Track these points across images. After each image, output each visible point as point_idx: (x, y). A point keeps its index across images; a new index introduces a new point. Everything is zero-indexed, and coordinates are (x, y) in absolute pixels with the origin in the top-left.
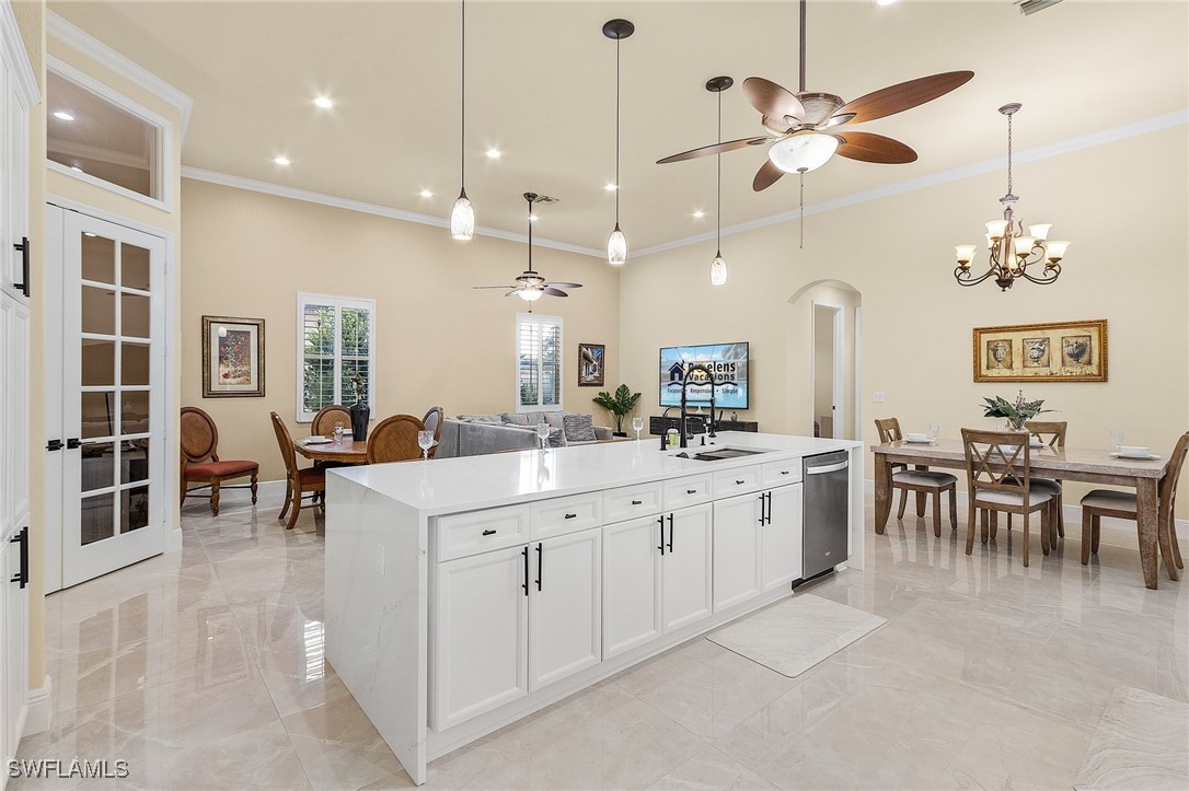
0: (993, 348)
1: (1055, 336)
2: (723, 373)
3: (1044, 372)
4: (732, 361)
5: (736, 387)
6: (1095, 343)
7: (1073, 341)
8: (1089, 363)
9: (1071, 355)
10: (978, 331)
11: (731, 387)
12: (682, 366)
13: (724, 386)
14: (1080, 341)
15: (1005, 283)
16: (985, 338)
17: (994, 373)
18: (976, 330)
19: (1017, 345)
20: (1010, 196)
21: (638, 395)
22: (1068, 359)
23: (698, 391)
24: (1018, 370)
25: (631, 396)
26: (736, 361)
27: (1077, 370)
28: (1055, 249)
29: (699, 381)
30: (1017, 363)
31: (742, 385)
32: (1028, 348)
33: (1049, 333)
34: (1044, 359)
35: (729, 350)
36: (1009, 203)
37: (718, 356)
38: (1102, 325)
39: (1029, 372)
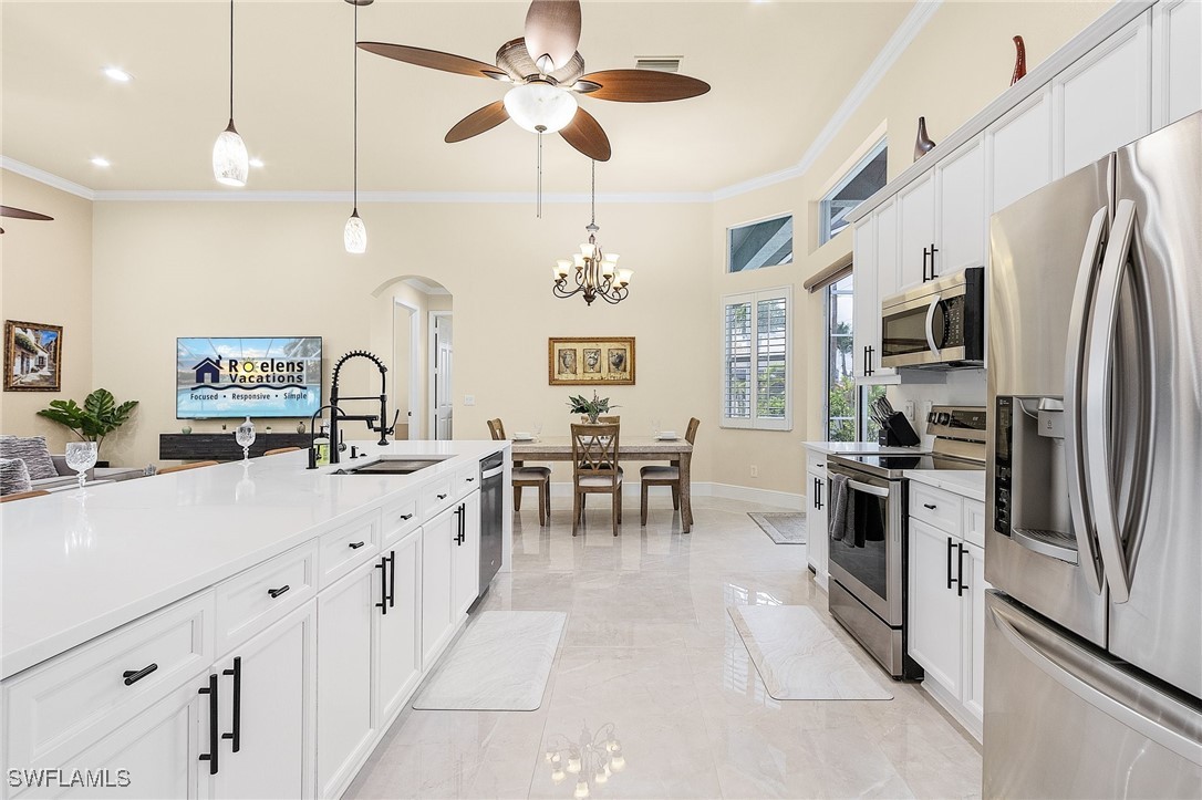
0: (562, 356)
1: (604, 347)
2: (285, 373)
3: (597, 376)
4: (299, 359)
5: (304, 392)
6: (628, 355)
7: (615, 352)
8: (625, 370)
9: (614, 364)
10: (553, 340)
11: (297, 391)
12: (218, 363)
13: (288, 390)
14: (620, 352)
15: (589, 298)
16: (558, 346)
17: (563, 377)
18: (550, 339)
19: (580, 354)
20: (592, 226)
21: (133, 405)
22: (612, 367)
23: (245, 397)
24: (580, 376)
25: (117, 406)
26: (305, 359)
27: (618, 376)
28: (624, 276)
29: (247, 384)
30: (580, 370)
31: (313, 389)
32: (587, 357)
33: (601, 346)
34: (597, 366)
35: (295, 345)
36: (593, 231)
37: (278, 353)
38: (632, 341)
39: (587, 377)
